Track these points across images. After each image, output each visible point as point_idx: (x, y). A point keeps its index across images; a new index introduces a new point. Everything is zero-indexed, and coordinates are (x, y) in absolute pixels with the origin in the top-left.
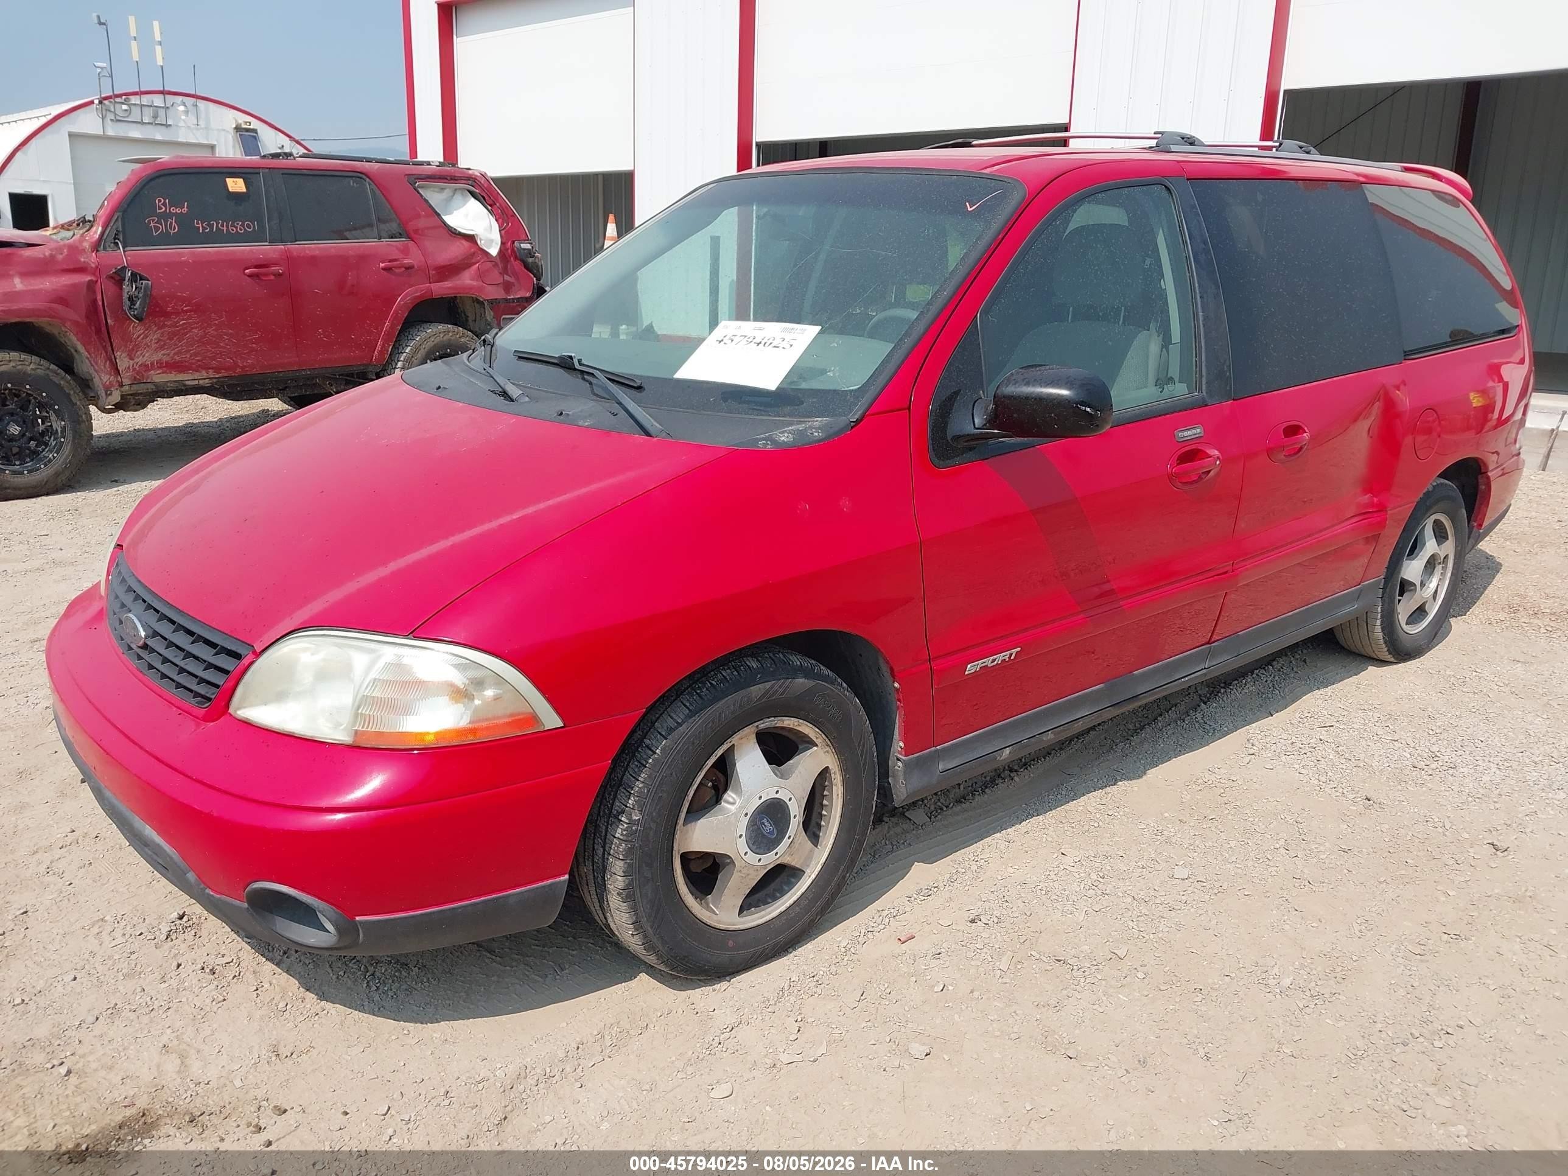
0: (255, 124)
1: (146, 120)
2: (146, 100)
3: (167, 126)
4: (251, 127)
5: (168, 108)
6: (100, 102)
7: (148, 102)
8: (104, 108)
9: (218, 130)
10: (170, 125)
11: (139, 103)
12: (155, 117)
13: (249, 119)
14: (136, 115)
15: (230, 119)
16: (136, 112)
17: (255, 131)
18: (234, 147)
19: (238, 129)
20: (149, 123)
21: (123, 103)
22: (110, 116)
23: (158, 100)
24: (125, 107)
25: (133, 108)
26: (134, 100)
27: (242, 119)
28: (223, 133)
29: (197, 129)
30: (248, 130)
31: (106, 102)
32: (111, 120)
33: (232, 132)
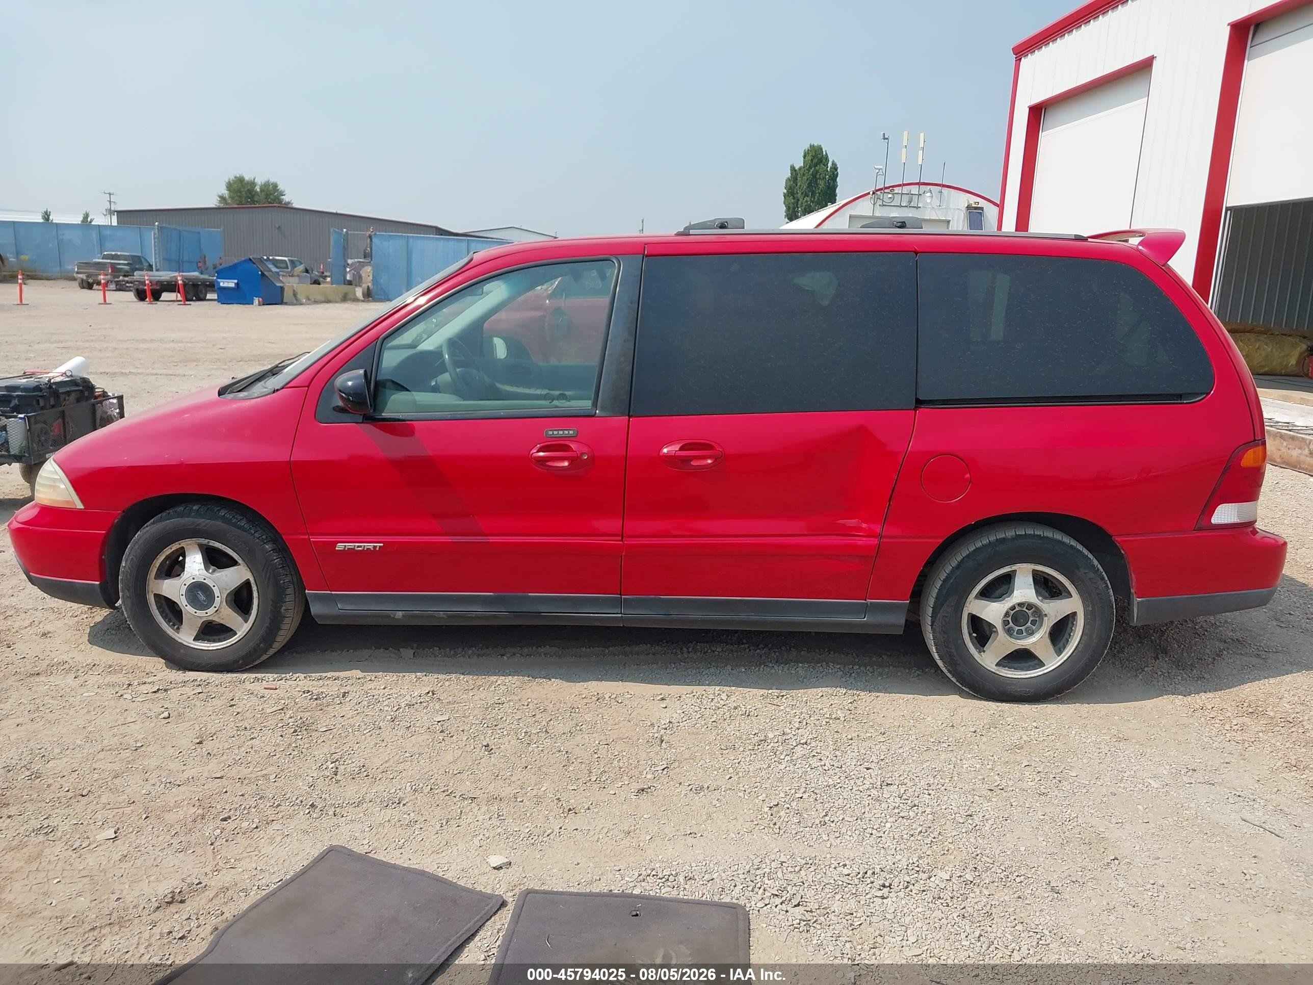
0: (982, 203)
1: (904, 204)
2: (906, 190)
3: (918, 208)
4: (979, 206)
5: (921, 195)
6: (874, 193)
7: (907, 190)
8: (876, 197)
9: (954, 209)
10: (920, 207)
11: (900, 192)
12: (910, 202)
13: (979, 200)
14: (896, 202)
15: (965, 200)
16: (898, 198)
17: (982, 209)
18: (964, 221)
19: (969, 207)
20: (905, 206)
21: (889, 193)
22: (880, 202)
23: (914, 190)
24: (890, 196)
25: (895, 195)
26: (897, 190)
27: (973, 200)
28: (957, 211)
29: (939, 209)
30: (976, 208)
31: (878, 193)
32: (880, 205)
33: (964, 209)
